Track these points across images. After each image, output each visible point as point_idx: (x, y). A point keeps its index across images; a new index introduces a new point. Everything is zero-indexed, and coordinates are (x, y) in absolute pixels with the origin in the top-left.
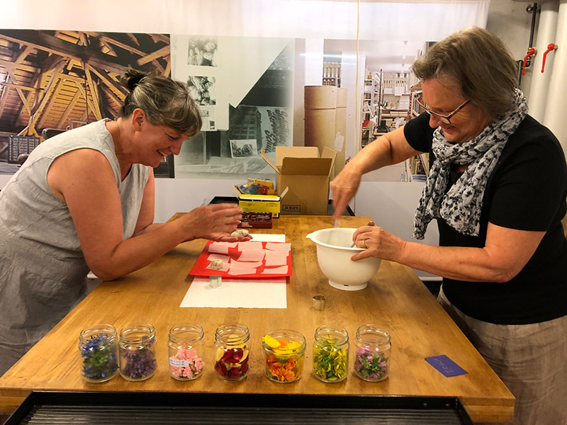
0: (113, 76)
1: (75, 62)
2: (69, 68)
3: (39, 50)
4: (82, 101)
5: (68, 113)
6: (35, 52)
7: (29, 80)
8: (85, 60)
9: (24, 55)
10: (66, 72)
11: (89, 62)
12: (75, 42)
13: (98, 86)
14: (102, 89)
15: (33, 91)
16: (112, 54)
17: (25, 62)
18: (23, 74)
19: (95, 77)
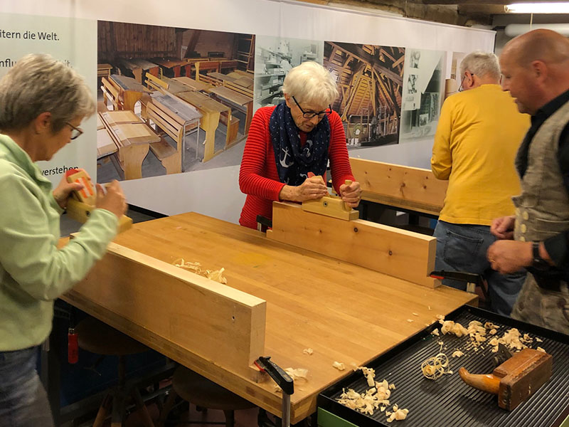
0: (382, 75)
1: (369, 67)
2: (366, 71)
3: (354, 58)
4: (368, 94)
5: (361, 103)
6: (353, 60)
7: (348, 80)
8: (372, 66)
9: (347, 62)
10: (364, 73)
11: (374, 66)
12: (369, 52)
13: (376, 83)
14: (377, 85)
15: (348, 87)
16: (383, 61)
17: (348, 67)
18: (345, 75)
19: (375, 77)
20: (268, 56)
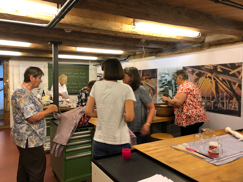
0: (220, 78)
1: (209, 74)
2: (207, 76)
3: (199, 72)
4: (210, 87)
5: (205, 91)
6: (198, 72)
7: (196, 80)
9: (195, 73)
10: (206, 78)
11: (213, 74)
12: (209, 68)
13: (215, 82)
14: (216, 83)
15: (196, 84)
16: (221, 71)
17: (195, 75)
18: (194, 79)
19: (214, 79)
20: (161, 74)
